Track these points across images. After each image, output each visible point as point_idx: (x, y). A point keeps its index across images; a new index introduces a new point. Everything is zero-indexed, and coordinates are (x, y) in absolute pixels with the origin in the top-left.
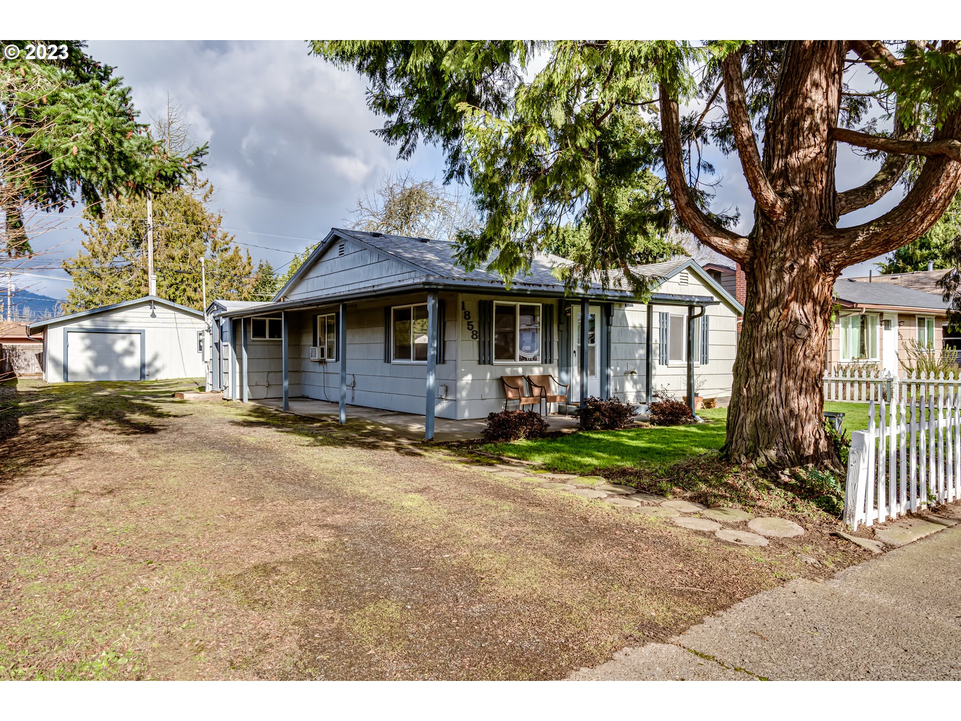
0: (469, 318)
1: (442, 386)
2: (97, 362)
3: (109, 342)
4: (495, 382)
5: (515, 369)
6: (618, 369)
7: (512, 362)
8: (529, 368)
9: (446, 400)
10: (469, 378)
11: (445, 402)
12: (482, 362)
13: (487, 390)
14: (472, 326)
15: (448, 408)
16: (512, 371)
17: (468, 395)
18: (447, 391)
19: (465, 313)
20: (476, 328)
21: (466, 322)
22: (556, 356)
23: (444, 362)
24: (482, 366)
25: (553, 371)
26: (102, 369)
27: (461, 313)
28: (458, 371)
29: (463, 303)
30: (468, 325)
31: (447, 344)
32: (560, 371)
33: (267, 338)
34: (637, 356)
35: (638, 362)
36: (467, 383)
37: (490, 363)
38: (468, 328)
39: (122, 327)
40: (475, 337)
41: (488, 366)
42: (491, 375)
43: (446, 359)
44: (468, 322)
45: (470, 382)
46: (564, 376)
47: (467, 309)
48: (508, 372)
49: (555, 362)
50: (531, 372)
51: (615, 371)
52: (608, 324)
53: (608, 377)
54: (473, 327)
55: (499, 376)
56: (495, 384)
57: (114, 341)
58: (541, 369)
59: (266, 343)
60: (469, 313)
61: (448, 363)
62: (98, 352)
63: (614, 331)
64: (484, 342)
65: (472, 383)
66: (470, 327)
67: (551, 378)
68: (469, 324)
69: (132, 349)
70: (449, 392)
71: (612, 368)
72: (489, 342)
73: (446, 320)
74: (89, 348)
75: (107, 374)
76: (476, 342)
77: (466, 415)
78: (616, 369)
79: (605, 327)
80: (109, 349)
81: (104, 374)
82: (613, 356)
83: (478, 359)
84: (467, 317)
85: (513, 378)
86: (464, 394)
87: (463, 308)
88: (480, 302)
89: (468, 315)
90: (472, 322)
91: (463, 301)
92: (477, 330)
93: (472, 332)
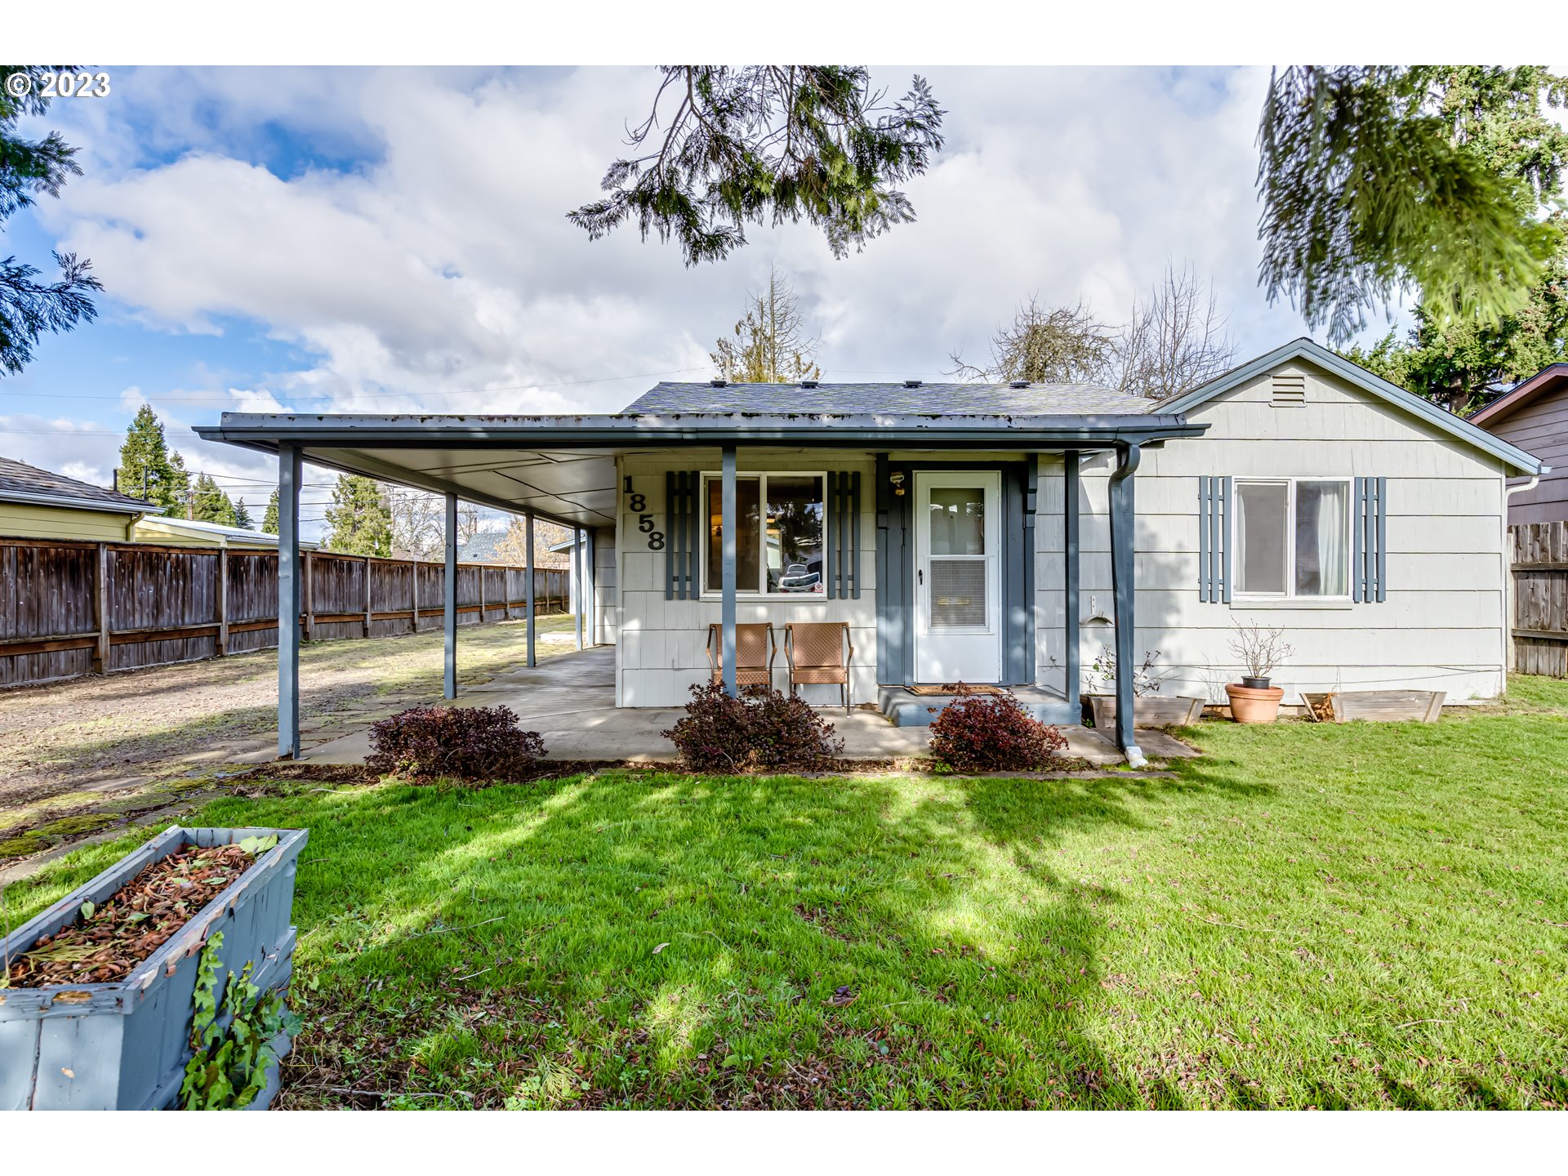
0: (643, 507)
7: (749, 595)
12: (674, 594)
14: (650, 523)
19: (633, 498)
20: (660, 527)
21: (636, 516)
22: (869, 582)
24: (675, 603)
27: (623, 500)
29: (627, 479)
30: (642, 521)
37: (696, 597)
38: (642, 529)
40: (657, 544)
41: (688, 603)
44: (642, 517)
47: (638, 488)
49: (868, 594)
54: (652, 525)
56: (705, 638)
60: (643, 498)
64: (680, 555)
66: (646, 526)
68: (642, 519)
72: (692, 553)
76: (660, 557)
83: (664, 588)
84: (638, 506)
87: (628, 490)
88: (670, 476)
89: (641, 502)
90: (651, 516)
91: (628, 474)
92: (663, 531)
93: (651, 536)
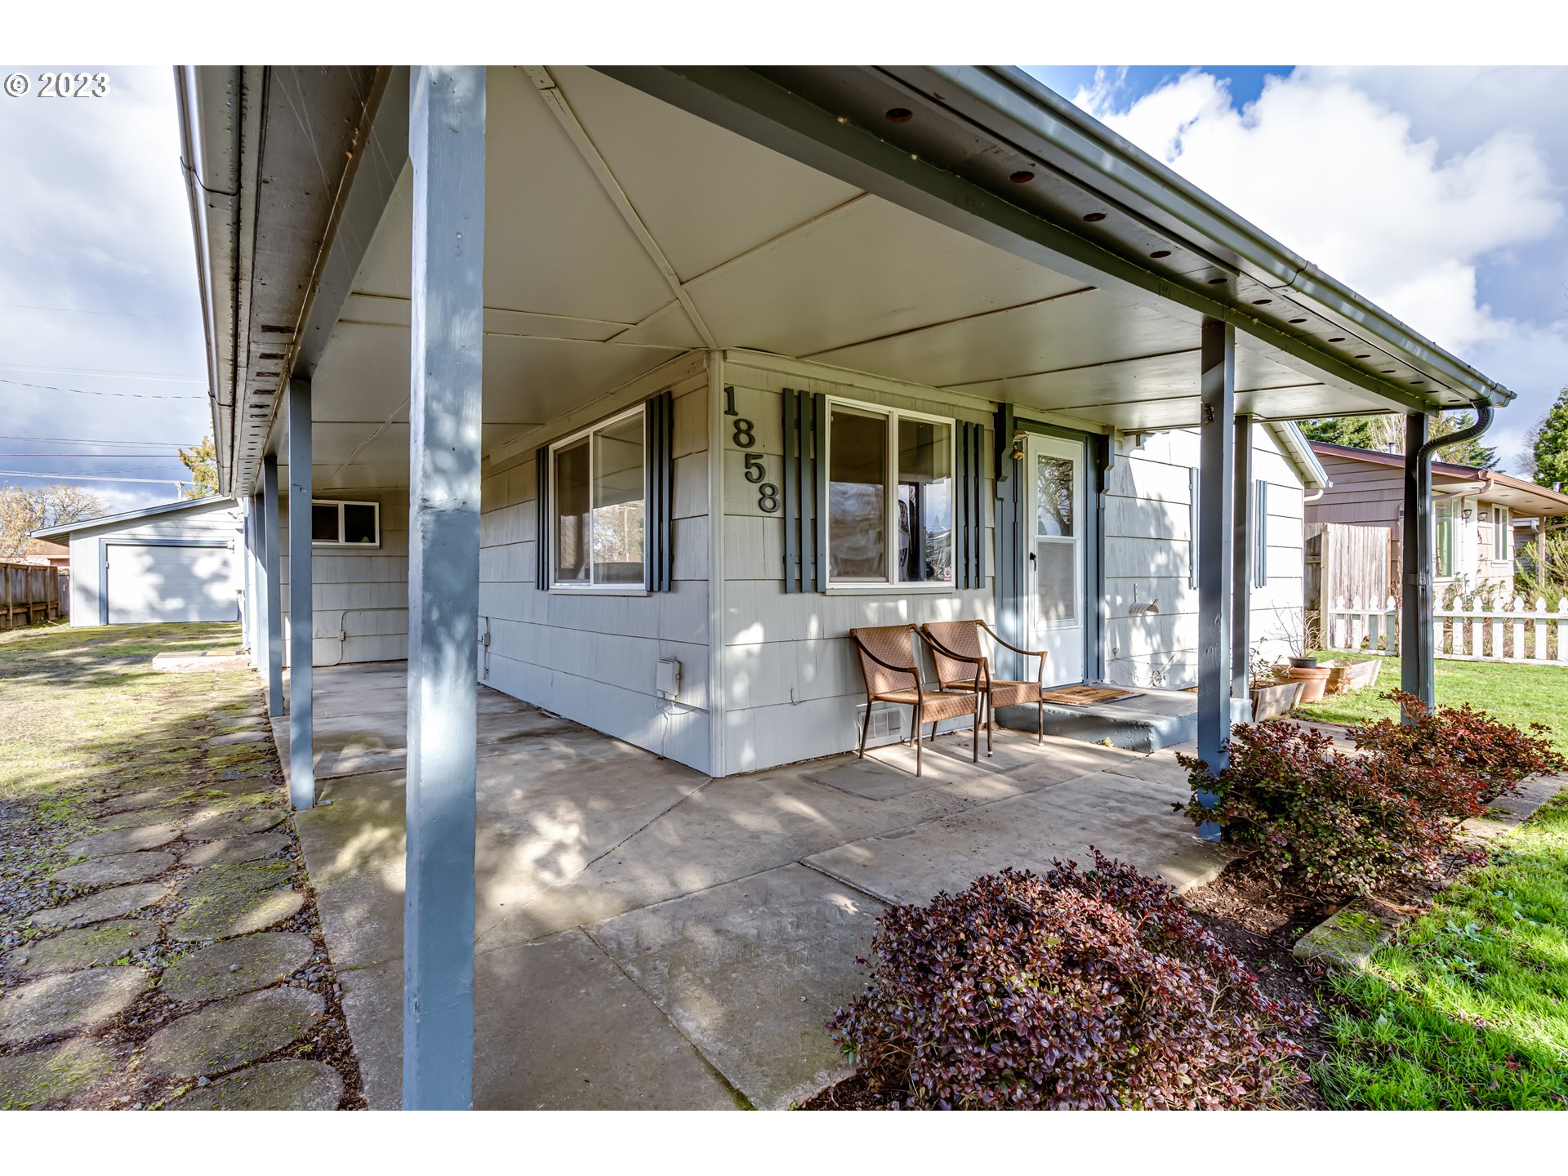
0: (751, 442)
1: (665, 660)
2: (164, 593)
3: (186, 561)
4: (831, 645)
5: (891, 604)
6: (1119, 600)
7: (878, 585)
8: (925, 603)
9: (678, 704)
10: (751, 638)
11: (676, 710)
12: (791, 584)
13: (809, 671)
14: (760, 468)
15: (687, 730)
16: (883, 612)
17: (751, 692)
18: (680, 676)
19: (736, 423)
20: (772, 477)
21: (739, 455)
22: (989, 569)
23: (672, 586)
24: (793, 598)
25: (985, 610)
26: (174, 604)
27: (722, 426)
28: (715, 616)
29: (730, 391)
30: (748, 465)
31: (682, 528)
32: (1000, 609)
33: (342, 541)
34: (1153, 568)
35: (1154, 582)
36: (749, 654)
37: (817, 587)
38: (748, 476)
39: (207, 537)
40: (769, 504)
41: (809, 598)
42: (821, 627)
43: (677, 576)
44: (748, 457)
45: (756, 648)
46: (1009, 621)
47: (743, 409)
48: (872, 615)
49: (988, 582)
50: (933, 612)
51: (1112, 604)
52: (1100, 487)
53: (1099, 619)
54: (762, 471)
55: (844, 627)
56: (831, 652)
57: (194, 560)
58: (957, 603)
59: (339, 553)
60: (750, 426)
61: (683, 587)
62: (167, 577)
63: (1110, 503)
64: (799, 520)
65: (763, 651)
66: (755, 472)
67: (980, 629)
68: (748, 461)
69: (225, 571)
70: (688, 679)
71: (1108, 597)
72: (815, 521)
73: (675, 455)
74: (150, 570)
75: (183, 611)
76: (772, 523)
77: (748, 758)
78: (1114, 600)
79: (1092, 495)
80: (186, 571)
81: (177, 612)
82: (1109, 569)
83: (779, 575)
84: (744, 439)
85: (886, 633)
86: (739, 688)
87: (731, 410)
88: (785, 394)
89: (748, 432)
90: (760, 456)
91: (731, 382)
92: (777, 483)
93: (761, 489)
